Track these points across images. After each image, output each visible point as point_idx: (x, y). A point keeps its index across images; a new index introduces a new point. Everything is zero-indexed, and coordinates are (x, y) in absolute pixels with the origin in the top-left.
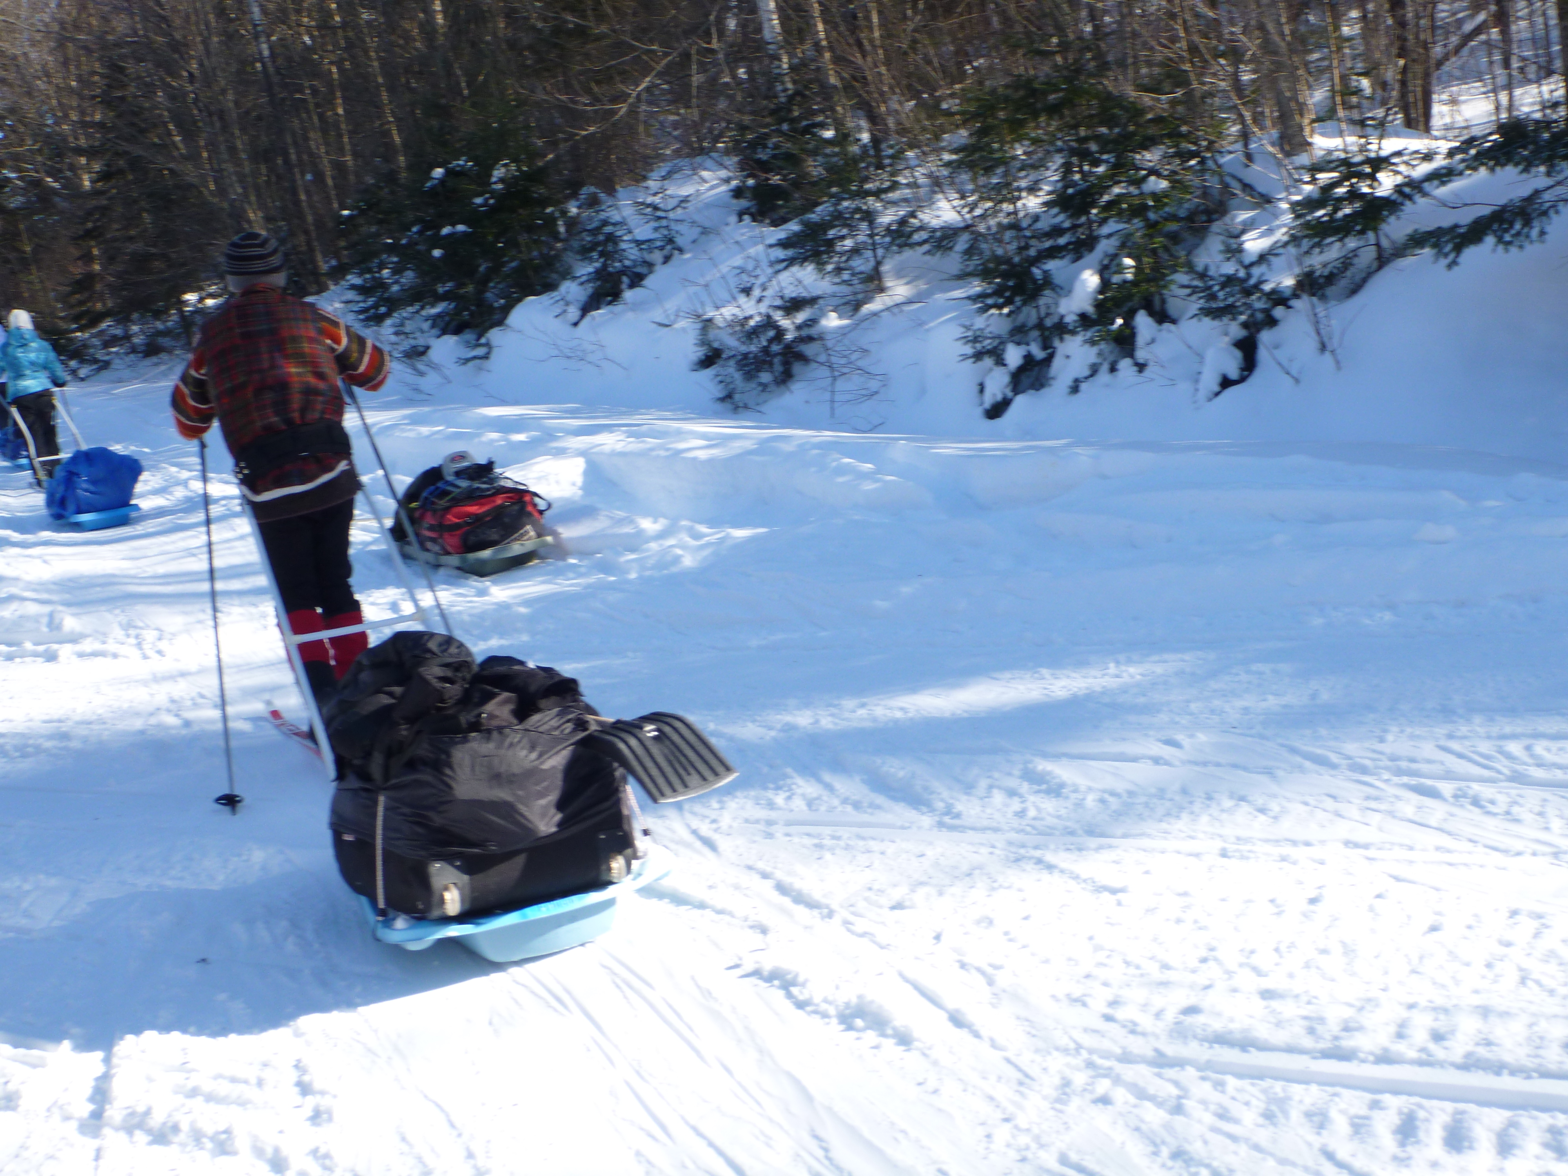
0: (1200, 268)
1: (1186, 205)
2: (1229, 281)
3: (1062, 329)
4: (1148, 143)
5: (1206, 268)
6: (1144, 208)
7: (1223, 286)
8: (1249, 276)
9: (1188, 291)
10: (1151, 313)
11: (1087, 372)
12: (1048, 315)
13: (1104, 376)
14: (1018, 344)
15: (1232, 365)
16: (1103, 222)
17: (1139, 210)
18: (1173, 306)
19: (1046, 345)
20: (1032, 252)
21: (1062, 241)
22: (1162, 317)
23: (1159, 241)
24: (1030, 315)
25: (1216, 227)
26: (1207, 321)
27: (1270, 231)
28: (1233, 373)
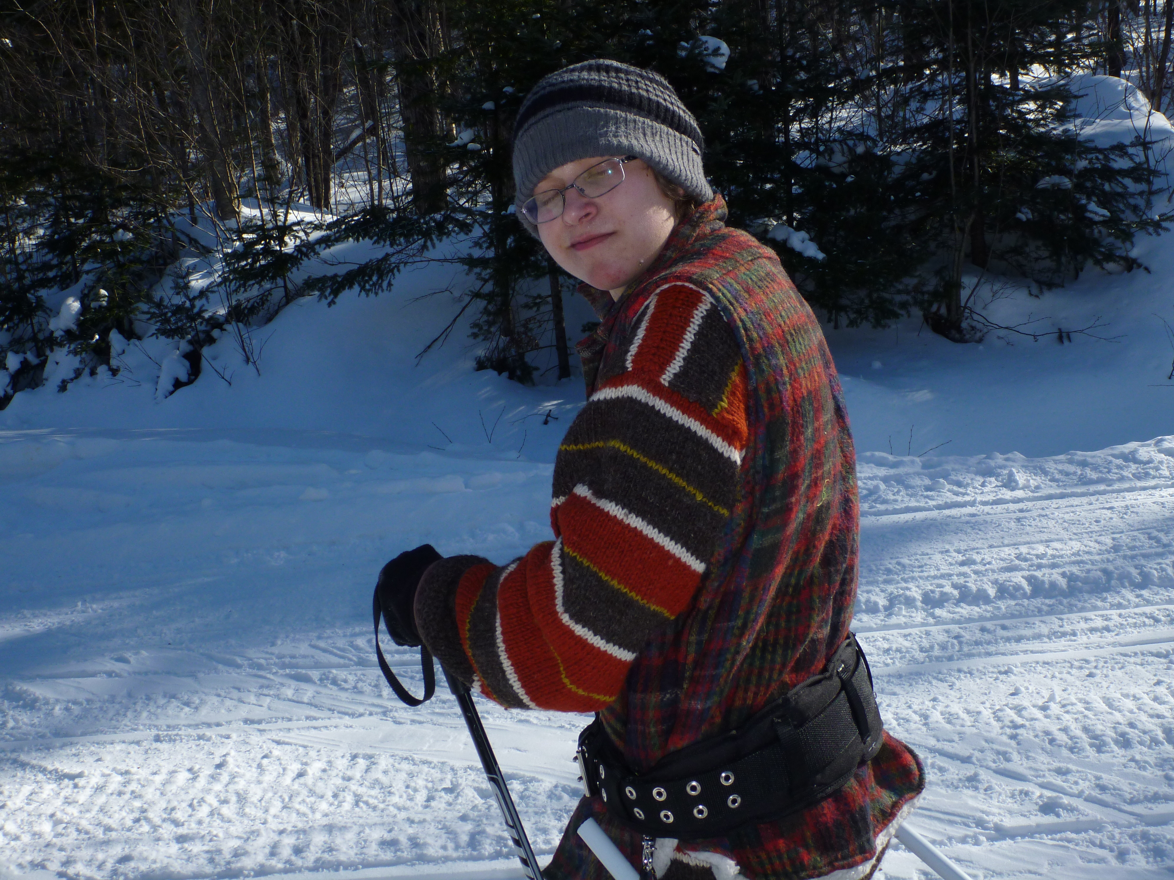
0: (157, 299)
1: (147, 252)
2: (179, 309)
3: (51, 342)
4: (119, 203)
5: (161, 299)
6: (116, 252)
7: (174, 313)
8: (193, 306)
9: (149, 316)
10: (121, 331)
11: (72, 375)
12: (40, 331)
13: (85, 378)
14: (17, 352)
15: (182, 372)
16: (83, 261)
17: (110, 254)
18: (138, 326)
19: (40, 353)
20: (27, 281)
21: (51, 274)
22: (130, 334)
23: (126, 278)
24: (25, 330)
25: (170, 268)
26: (162, 338)
27: (210, 274)
28: (183, 377)
